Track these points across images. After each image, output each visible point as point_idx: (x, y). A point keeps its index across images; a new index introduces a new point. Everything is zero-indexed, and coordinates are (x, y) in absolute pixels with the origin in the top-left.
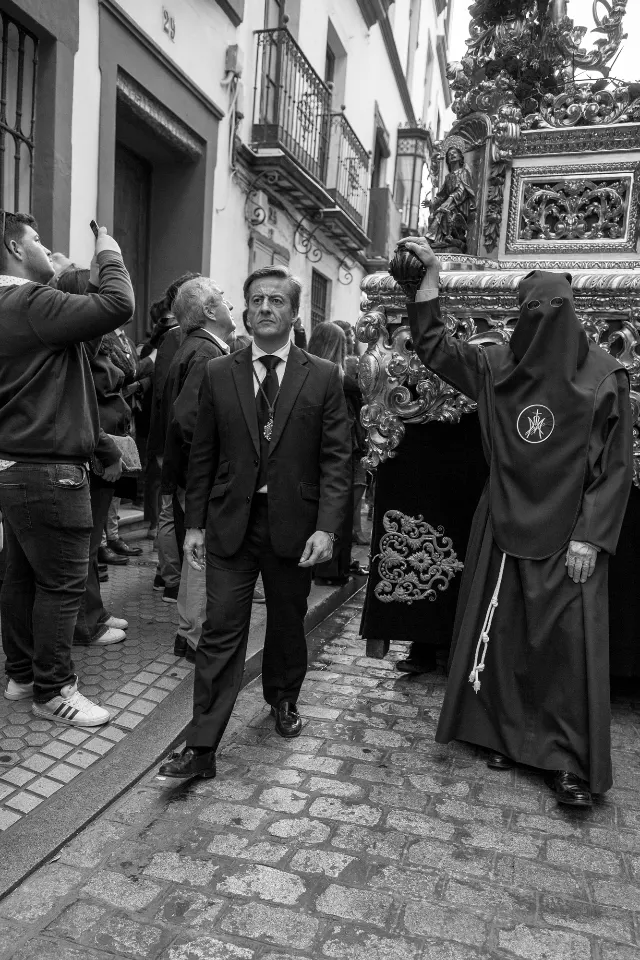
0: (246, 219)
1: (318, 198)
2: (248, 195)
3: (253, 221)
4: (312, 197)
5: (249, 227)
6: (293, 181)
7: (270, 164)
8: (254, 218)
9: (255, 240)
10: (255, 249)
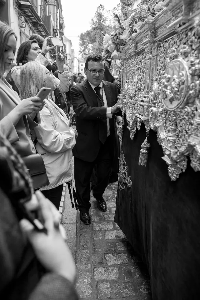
0: (19, 25)
1: (38, 19)
2: (19, 17)
3: (21, 26)
4: (37, 19)
5: (20, 28)
6: (33, 14)
7: (26, 7)
8: (22, 25)
9: (22, 33)
10: (22, 36)
